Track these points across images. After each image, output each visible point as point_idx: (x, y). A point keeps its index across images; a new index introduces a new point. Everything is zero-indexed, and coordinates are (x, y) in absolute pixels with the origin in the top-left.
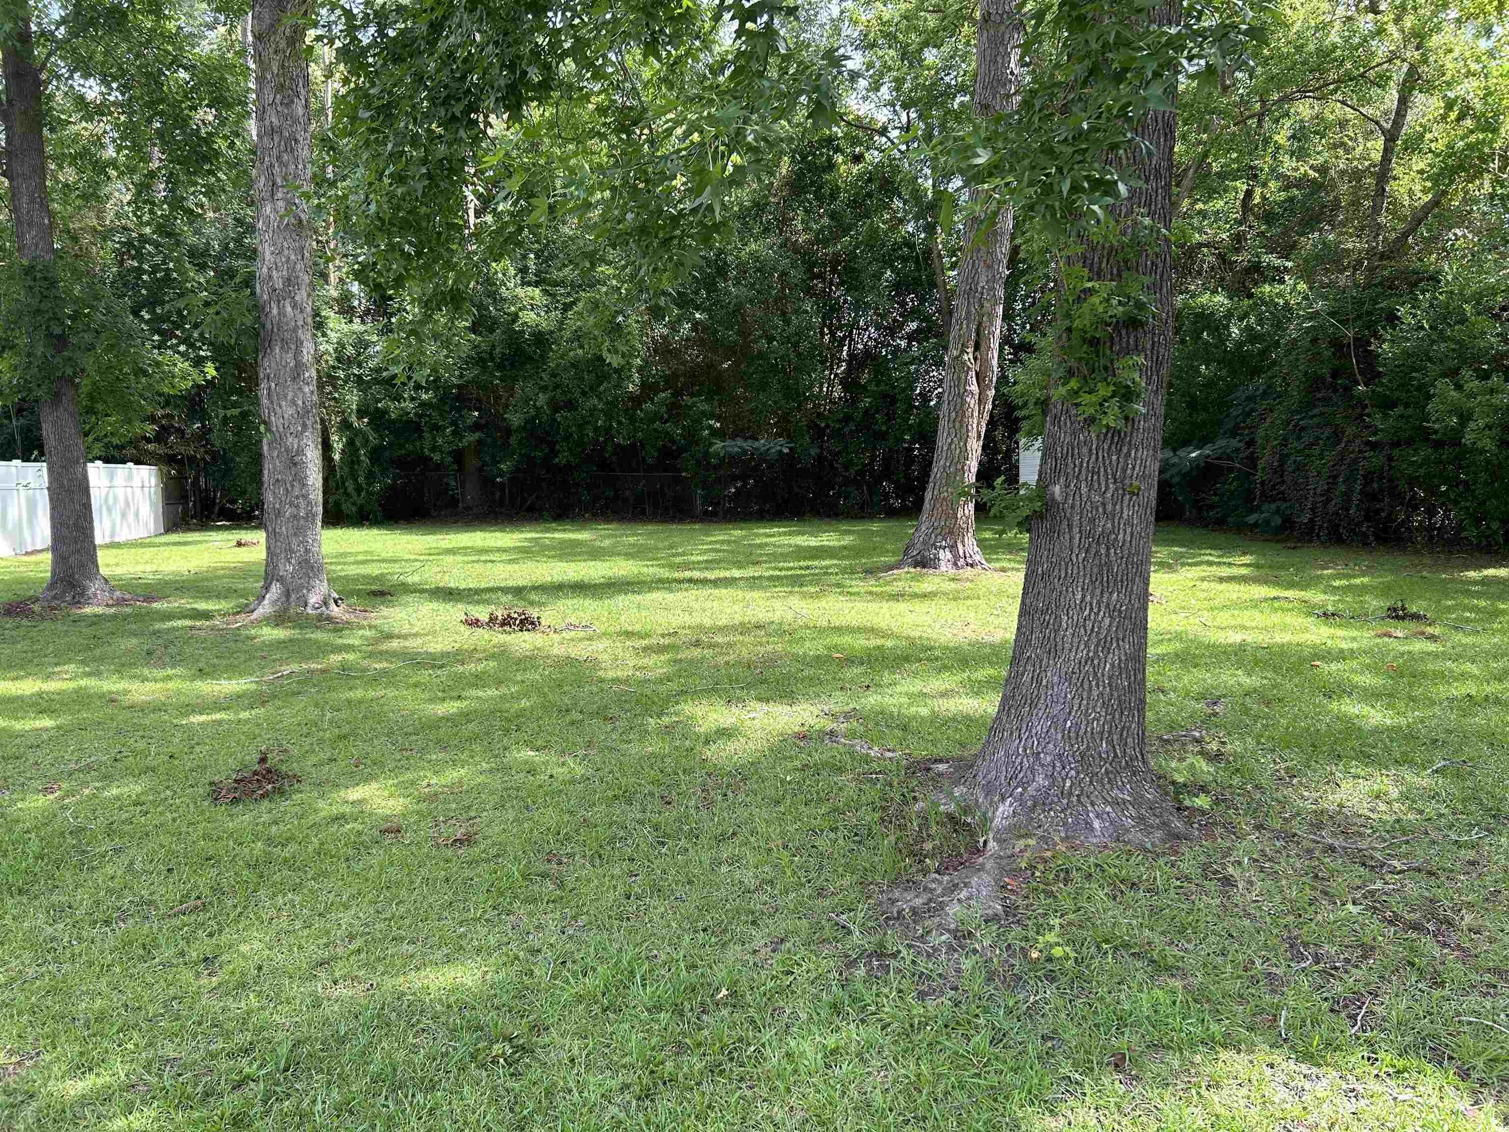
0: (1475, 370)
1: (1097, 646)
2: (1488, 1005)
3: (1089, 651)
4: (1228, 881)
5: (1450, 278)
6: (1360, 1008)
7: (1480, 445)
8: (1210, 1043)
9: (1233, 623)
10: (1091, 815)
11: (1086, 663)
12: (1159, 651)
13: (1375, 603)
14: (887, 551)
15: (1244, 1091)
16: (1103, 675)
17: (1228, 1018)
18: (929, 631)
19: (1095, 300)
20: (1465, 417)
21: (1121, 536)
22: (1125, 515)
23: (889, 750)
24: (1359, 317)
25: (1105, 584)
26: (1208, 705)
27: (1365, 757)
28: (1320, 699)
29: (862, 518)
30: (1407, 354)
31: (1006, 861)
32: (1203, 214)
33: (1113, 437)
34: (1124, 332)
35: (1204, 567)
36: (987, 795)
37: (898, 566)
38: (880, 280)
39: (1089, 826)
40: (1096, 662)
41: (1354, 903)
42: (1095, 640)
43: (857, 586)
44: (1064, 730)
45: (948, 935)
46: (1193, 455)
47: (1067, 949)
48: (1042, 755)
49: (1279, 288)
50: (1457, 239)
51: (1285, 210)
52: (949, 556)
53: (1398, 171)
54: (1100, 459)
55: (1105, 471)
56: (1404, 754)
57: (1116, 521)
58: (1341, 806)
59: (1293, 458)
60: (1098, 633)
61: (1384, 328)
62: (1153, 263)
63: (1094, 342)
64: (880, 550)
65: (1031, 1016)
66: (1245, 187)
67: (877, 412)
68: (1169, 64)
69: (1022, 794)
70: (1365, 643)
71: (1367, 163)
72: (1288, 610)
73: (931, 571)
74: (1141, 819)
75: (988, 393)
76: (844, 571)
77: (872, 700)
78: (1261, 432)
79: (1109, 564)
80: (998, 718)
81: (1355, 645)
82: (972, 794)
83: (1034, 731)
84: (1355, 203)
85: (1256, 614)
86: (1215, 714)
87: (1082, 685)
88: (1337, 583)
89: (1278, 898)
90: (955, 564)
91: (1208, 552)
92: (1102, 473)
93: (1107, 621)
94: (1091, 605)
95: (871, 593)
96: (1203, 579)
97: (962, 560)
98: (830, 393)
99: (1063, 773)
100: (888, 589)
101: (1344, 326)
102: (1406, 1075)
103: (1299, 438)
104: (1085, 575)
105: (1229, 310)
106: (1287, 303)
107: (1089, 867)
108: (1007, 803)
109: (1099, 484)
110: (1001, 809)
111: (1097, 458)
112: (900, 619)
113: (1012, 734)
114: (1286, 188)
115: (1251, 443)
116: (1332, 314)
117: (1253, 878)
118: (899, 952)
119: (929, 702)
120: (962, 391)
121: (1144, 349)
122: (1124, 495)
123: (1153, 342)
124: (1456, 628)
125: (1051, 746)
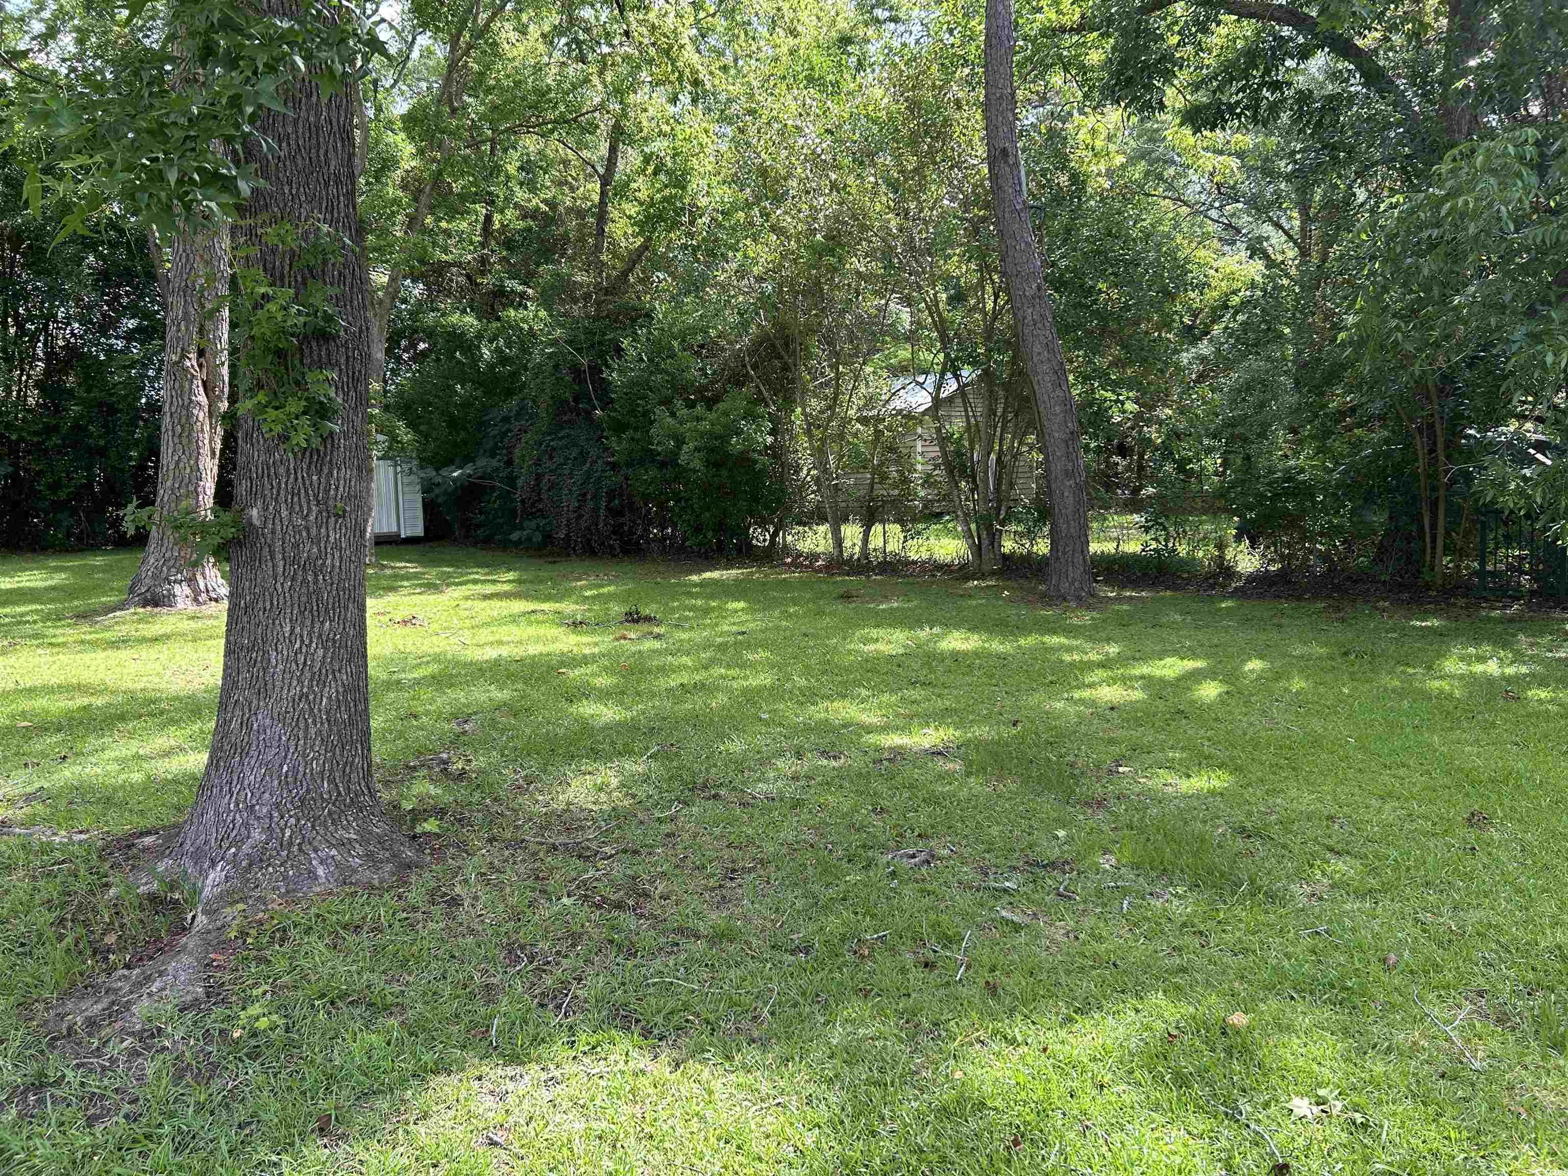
0: (684, 400)
1: (311, 680)
2: (671, 963)
3: (302, 687)
4: (455, 902)
5: (661, 316)
6: (567, 995)
7: (692, 466)
8: (421, 1074)
9: (491, 639)
10: (314, 862)
11: (300, 700)
12: (416, 675)
13: (617, 609)
14: (112, 589)
15: (452, 1113)
16: (320, 711)
17: (441, 1042)
18: (157, 680)
19: (272, 307)
20: (680, 441)
21: (329, 561)
22: (332, 539)
23: (81, 832)
24: (592, 346)
25: (316, 613)
26: (459, 725)
27: (595, 754)
28: (564, 704)
29: (81, 550)
30: (633, 383)
31: (214, 934)
32: (448, 233)
33: (311, 456)
34: (314, 344)
35: (470, 586)
36: (196, 863)
37: (121, 606)
38: (79, 265)
39: (313, 875)
40: (311, 697)
41: (569, 896)
42: (308, 675)
43: (63, 635)
44: (280, 776)
45: (130, 1040)
46: (455, 474)
47: (275, 1017)
48: (257, 807)
49: (522, 313)
50: (660, 282)
51: (525, 238)
52: (187, 591)
53: (615, 214)
54: (300, 480)
55: (306, 492)
56: (626, 745)
57: (322, 545)
58: (569, 804)
59: (547, 477)
60: (311, 667)
61: (612, 359)
62: (340, 274)
63: (280, 354)
64: (98, 589)
65: (227, 1105)
66: (484, 211)
67: (91, 422)
68: (282, 59)
69: (235, 855)
70: (602, 648)
71: (589, 204)
72: (543, 622)
73: (165, 610)
74: (369, 856)
75: (220, 405)
76: (47, 618)
77: (68, 773)
78: (517, 452)
79: (318, 592)
80: (207, 773)
81: (596, 650)
82: (179, 866)
83: (246, 782)
84: (582, 239)
85: (513, 628)
86: (465, 733)
87: (297, 725)
88: (588, 593)
89: (501, 907)
90: (196, 600)
91: (475, 570)
92: (303, 495)
93: (321, 652)
94: (302, 636)
95: (82, 642)
96: (467, 598)
97: (204, 596)
98: (24, 398)
99: (282, 823)
100: (108, 635)
101: (580, 354)
102: (599, 1049)
103: (551, 458)
104: (292, 605)
105: (479, 331)
106: (531, 328)
107: (310, 920)
108: (219, 868)
109: (301, 506)
110: (211, 877)
111: (296, 479)
112: (118, 669)
113: (221, 790)
114: (524, 217)
115: (509, 463)
116: (569, 342)
117: (479, 893)
118: (64, 1076)
119: (145, 765)
120: (186, 402)
121: (338, 363)
122: (329, 517)
123: (348, 358)
124: (677, 626)
125: (267, 795)
